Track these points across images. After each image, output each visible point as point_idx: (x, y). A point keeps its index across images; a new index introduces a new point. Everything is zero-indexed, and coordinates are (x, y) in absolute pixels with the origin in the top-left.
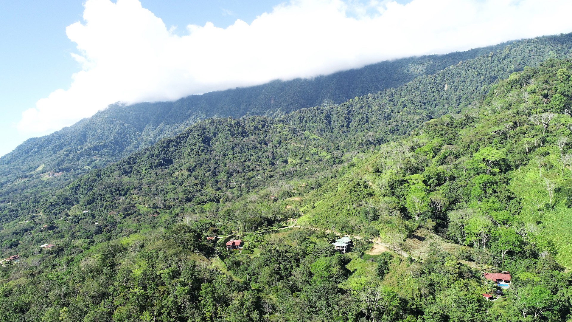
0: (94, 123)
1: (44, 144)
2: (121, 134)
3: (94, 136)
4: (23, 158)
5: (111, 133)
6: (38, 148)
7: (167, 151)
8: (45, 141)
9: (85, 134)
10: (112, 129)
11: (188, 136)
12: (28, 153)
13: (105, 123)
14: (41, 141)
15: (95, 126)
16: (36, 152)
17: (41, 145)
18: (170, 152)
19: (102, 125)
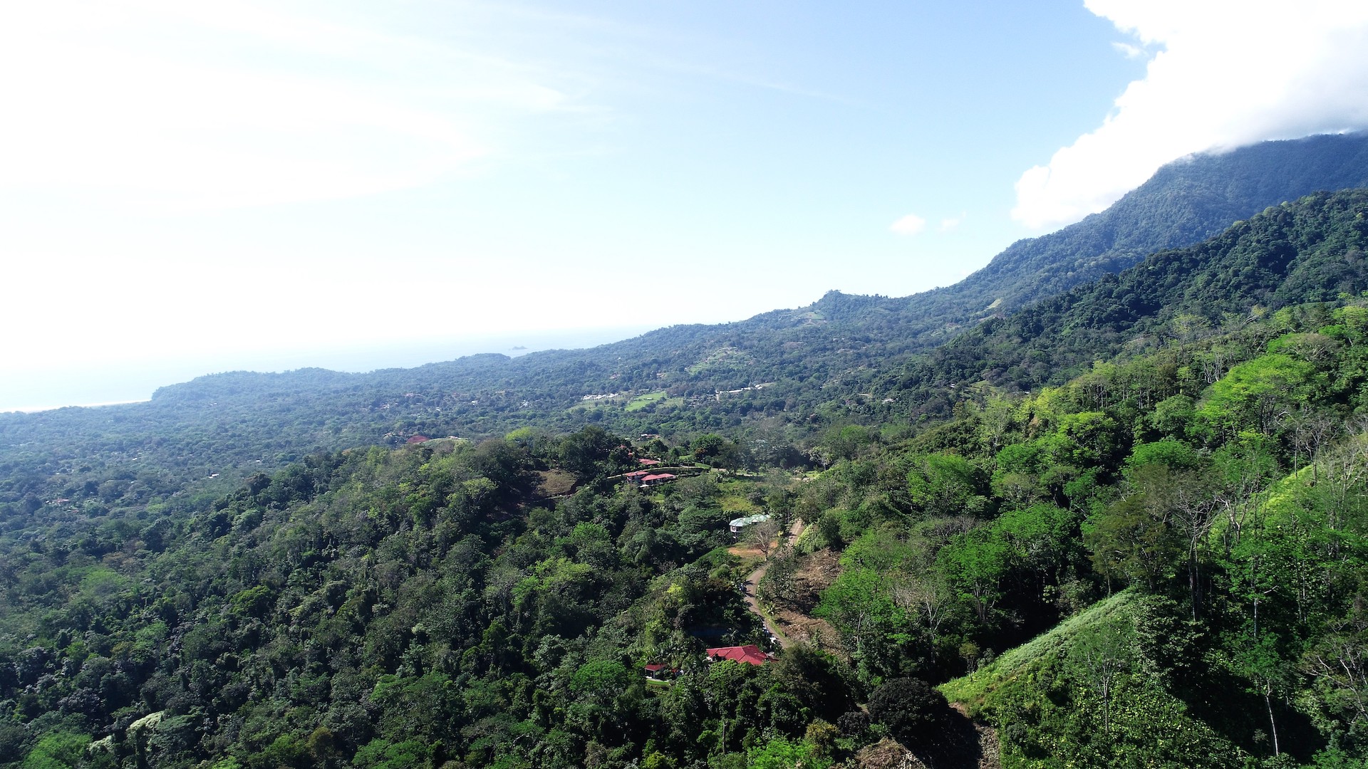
0: (1136, 205)
1: (1029, 254)
2: (1191, 230)
3: (1130, 235)
4: (983, 283)
5: (1168, 227)
6: (1016, 262)
7: (1154, 283)
8: (1033, 246)
9: (1112, 231)
10: (1173, 218)
11: (1234, 244)
12: (997, 271)
13: (1161, 204)
14: (1026, 246)
15: (1138, 211)
16: (1010, 271)
17: (1023, 256)
18: (1162, 286)
19: (1153, 210)
